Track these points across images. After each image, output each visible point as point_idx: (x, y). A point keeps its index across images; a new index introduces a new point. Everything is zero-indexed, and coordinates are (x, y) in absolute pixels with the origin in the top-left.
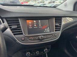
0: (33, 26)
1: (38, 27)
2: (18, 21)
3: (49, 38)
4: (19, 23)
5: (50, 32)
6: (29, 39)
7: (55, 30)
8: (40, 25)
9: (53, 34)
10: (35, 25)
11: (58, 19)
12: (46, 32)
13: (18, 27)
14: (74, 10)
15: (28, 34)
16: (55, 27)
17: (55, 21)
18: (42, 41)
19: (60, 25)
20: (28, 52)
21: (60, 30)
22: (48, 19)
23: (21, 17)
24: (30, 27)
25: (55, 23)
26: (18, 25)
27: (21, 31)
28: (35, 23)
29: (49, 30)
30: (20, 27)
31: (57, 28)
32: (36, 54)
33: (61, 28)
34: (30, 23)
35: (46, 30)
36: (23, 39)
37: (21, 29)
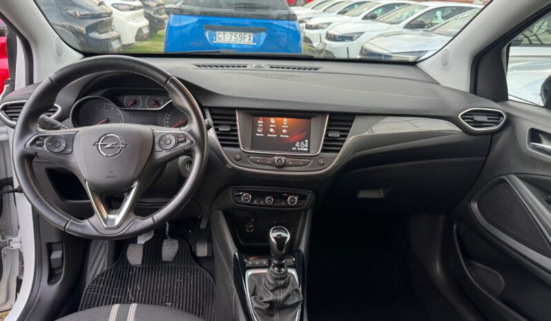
1: (279, 136)
2: (235, 115)
4: (235, 120)
5: (308, 152)
6: (250, 160)
7: (321, 148)
8: (284, 131)
9: (315, 160)
10: (272, 130)
11: (344, 119)
12: (297, 151)
13: (232, 130)
15: (252, 148)
16: (325, 140)
17: (328, 125)
18: (282, 169)
19: (341, 136)
20: (244, 191)
21: (338, 151)
22: (310, 118)
23: (240, 109)
24: (259, 133)
25: (327, 130)
26: (232, 125)
27: (237, 141)
28: (273, 124)
29: (305, 147)
30: (236, 131)
31: (331, 145)
32: (265, 202)
33: (342, 146)
34: (260, 124)
35: (297, 145)
36: (238, 157)
37: (237, 136)
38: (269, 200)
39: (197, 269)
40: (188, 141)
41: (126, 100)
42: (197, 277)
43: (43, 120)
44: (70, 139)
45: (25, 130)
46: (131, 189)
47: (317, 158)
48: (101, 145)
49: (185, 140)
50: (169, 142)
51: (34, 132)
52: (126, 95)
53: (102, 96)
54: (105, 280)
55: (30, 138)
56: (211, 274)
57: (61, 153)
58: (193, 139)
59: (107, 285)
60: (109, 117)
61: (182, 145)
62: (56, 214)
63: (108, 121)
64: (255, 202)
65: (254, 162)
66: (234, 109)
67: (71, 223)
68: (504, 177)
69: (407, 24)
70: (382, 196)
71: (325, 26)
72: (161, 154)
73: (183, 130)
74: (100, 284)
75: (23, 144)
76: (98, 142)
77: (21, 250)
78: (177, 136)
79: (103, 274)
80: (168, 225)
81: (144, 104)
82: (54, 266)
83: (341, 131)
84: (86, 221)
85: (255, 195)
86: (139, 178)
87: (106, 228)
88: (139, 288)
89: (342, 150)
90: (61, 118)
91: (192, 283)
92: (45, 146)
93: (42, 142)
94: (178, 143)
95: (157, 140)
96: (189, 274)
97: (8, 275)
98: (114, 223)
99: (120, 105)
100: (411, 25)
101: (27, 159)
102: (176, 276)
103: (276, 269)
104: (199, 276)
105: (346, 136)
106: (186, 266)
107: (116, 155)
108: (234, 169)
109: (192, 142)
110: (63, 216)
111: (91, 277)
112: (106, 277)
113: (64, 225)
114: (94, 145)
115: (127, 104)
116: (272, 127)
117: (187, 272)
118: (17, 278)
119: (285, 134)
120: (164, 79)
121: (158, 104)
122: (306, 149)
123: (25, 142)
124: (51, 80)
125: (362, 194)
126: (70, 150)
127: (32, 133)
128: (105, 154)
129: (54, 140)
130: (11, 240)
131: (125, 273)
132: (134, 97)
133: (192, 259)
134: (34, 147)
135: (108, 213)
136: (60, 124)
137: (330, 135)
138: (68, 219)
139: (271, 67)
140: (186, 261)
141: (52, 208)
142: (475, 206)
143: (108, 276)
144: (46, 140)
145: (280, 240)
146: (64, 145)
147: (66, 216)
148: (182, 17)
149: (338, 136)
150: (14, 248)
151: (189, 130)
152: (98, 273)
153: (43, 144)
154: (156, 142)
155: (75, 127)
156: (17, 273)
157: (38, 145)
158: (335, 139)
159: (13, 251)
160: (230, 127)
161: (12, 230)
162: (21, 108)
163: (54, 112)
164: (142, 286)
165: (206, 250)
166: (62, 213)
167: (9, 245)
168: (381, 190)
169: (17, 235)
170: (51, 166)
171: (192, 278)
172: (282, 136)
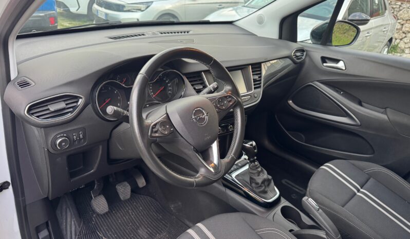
2: (202, 76)
3: (247, 101)
7: (253, 87)
9: (252, 95)
11: (257, 67)
13: (203, 87)
14: (280, 37)
16: (254, 82)
17: (252, 72)
19: (259, 77)
21: (261, 86)
25: (253, 75)
31: (257, 84)
33: (261, 83)
39: (139, 198)
40: (233, 100)
48: (195, 118)
56: (150, 196)
57: (169, 133)
61: (230, 103)
66: (201, 72)
68: (311, 83)
79: (80, 232)
91: (141, 208)
92: (159, 132)
93: (156, 129)
96: (135, 204)
102: (127, 208)
104: (143, 201)
126: (172, 129)
134: (153, 135)
137: (254, 78)
142: (290, 102)
146: (168, 126)
158: (257, 80)
160: (201, 85)
171: (139, 205)
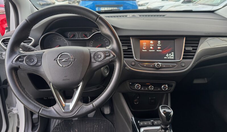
0: (148, 48)
1: (156, 51)
2: (130, 40)
3: (170, 67)
4: (130, 43)
5: (174, 59)
6: (140, 64)
7: (182, 56)
8: (159, 48)
9: (179, 64)
10: (151, 48)
11: (194, 40)
12: (167, 59)
13: (128, 49)
15: (141, 59)
16: (185, 52)
17: (185, 43)
18: (160, 70)
20: (137, 83)
21: (192, 58)
22: (174, 39)
23: (133, 36)
24: (144, 49)
25: (185, 46)
26: (128, 46)
27: (132, 54)
28: (152, 44)
29: (172, 57)
30: (131, 49)
31: (188, 55)
32: (148, 88)
33: (194, 55)
34: (144, 44)
35: (167, 55)
36: (133, 64)
37: (131, 52)
38: (151, 88)
39: (105, 120)
40: (112, 56)
41: (69, 34)
42: (105, 124)
43: (24, 46)
44: (40, 57)
45: (12, 51)
46: (78, 87)
47: (180, 62)
48: (59, 60)
49: (110, 55)
50: (100, 56)
51: (18, 53)
52: (69, 31)
53: (56, 32)
54: (60, 128)
55: (15, 57)
56: (112, 123)
57: (35, 65)
58: (114, 54)
59: (61, 130)
60: (60, 44)
61: (108, 58)
62: (33, 104)
63: (60, 46)
64: (143, 89)
65: (142, 66)
66: (129, 37)
67: (43, 109)
69: (183, 1)
70: (206, 82)
71: (146, 4)
72: (96, 64)
73: (108, 49)
74: (57, 130)
75: (11, 61)
76: (57, 58)
77: (18, 114)
78: (104, 52)
79: (59, 124)
80: (90, 99)
81: (79, 36)
82: (34, 122)
83: (192, 46)
84: (51, 107)
85: (143, 85)
86: (83, 80)
87: (64, 113)
88: (76, 131)
89: (195, 57)
90: (35, 45)
91: (103, 127)
92: (24, 62)
93: (23, 59)
94: (106, 57)
95: (92, 55)
96: (101, 123)
97: (12, 126)
98: (69, 109)
99: (66, 37)
100: (185, 2)
101: (14, 70)
102: (95, 124)
103: (163, 130)
104: (106, 123)
105: (196, 49)
106: (99, 119)
107: (68, 66)
108: (130, 70)
109: (114, 56)
110: (37, 105)
111: (53, 126)
112: (60, 126)
113: (38, 111)
114: (54, 60)
115: (70, 37)
116: (152, 46)
117: (100, 122)
118: (17, 127)
119: (160, 49)
120: (95, 17)
121: (86, 36)
122: (173, 58)
123: (12, 60)
124: (27, 21)
125: (196, 81)
126: (40, 64)
127: (16, 54)
128: (61, 65)
129: (30, 58)
130: (13, 109)
131: (69, 123)
132: (73, 33)
133: (102, 115)
134: (18, 63)
135: (65, 102)
136: (33, 48)
137: (186, 49)
138: (41, 107)
139: (140, 16)
140: (99, 116)
141: (30, 100)
143: (61, 125)
144: (25, 58)
145: (167, 114)
146: (36, 61)
147: (39, 105)
148: (86, 2)
149: (192, 49)
150: (14, 113)
151: (111, 48)
152: (56, 124)
153: (23, 60)
154: (92, 57)
155: (42, 49)
156: (16, 125)
157: (20, 61)
158: (189, 51)
159: (14, 114)
160: (127, 47)
161: (13, 104)
162: (8, 41)
163: (30, 42)
164: (78, 129)
165: (109, 111)
166: (37, 103)
167: (12, 111)
168: (206, 79)
169: (15, 106)
170: (30, 72)
171: (102, 125)
172: (157, 51)
